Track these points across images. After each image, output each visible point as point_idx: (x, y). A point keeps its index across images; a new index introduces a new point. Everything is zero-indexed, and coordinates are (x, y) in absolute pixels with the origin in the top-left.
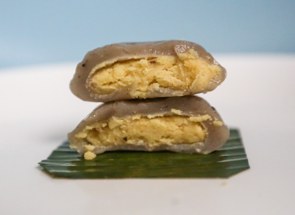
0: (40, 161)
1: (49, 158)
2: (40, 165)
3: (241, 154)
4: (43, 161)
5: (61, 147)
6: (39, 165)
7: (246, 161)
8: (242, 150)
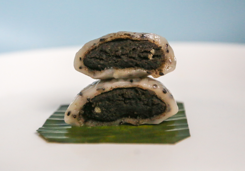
0: (37, 129)
3: (185, 124)
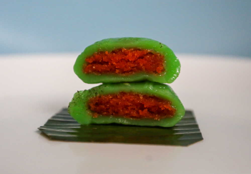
2: (39, 130)
4: (41, 127)
7: (200, 134)
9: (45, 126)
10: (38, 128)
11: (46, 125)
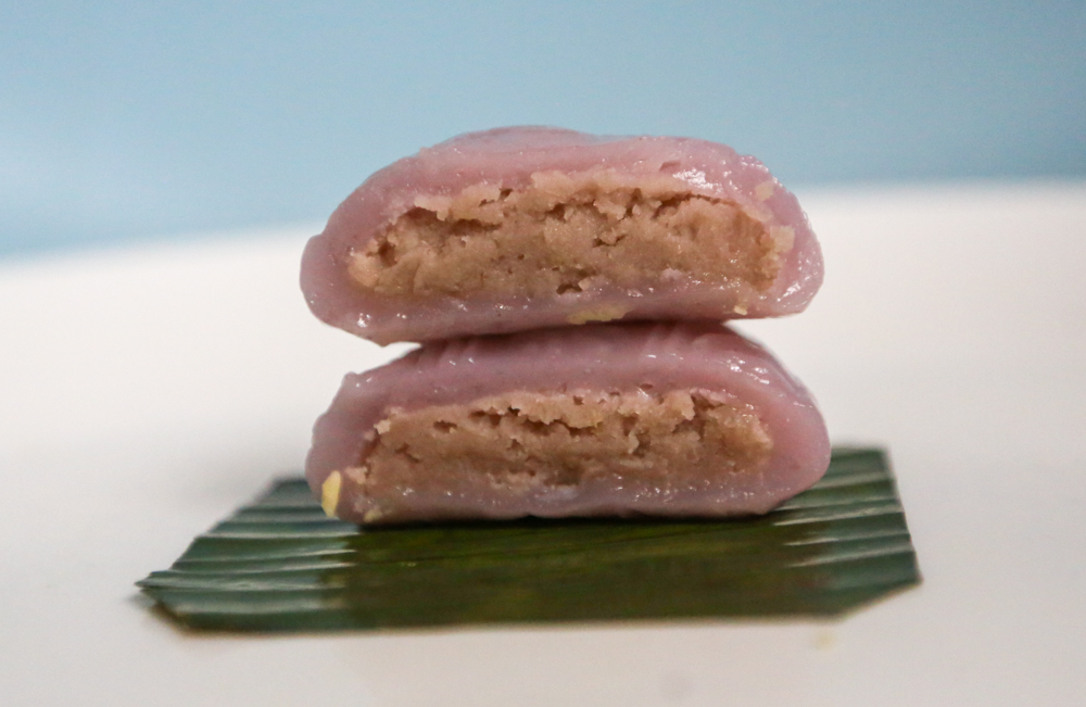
1: (178, 565)
2: (143, 591)
4: (155, 575)
5: (223, 526)
6: (137, 590)
7: (908, 559)
8: (898, 520)
9: (177, 571)
10: (139, 584)
11: (183, 565)
